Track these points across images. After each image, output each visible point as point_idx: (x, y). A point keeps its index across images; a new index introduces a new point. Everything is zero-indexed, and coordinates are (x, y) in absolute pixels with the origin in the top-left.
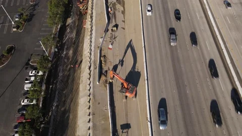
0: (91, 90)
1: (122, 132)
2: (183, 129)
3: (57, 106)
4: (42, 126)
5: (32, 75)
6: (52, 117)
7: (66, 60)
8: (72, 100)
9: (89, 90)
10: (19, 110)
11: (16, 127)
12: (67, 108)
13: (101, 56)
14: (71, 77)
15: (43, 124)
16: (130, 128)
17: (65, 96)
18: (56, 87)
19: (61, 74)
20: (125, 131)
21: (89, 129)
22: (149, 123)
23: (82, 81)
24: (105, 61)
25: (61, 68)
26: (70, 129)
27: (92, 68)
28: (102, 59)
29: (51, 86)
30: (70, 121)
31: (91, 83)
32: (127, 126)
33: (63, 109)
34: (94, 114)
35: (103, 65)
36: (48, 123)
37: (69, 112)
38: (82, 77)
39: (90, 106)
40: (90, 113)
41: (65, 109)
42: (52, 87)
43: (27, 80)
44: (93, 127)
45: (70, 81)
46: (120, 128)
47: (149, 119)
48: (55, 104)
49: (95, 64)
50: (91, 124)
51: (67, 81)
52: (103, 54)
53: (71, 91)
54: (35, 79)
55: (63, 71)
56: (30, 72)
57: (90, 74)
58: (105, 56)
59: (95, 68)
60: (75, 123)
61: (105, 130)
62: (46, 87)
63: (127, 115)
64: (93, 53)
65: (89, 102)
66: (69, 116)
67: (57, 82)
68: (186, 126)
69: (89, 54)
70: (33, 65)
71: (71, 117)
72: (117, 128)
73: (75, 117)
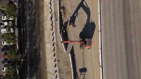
0: (55, 40)
1: (81, 74)
2: (125, 72)
3: (30, 45)
4: (22, 60)
5: (4, 20)
6: (28, 54)
7: (30, 5)
8: (40, 40)
9: (53, 40)
10: (2, 50)
11: (3, 62)
12: (38, 47)
13: (60, 8)
14: (37, 20)
15: (22, 59)
16: (87, 71)
17: (35, 38)
18: (26, 29)
19: (28, 18)
20: (83, 73)
21: (56, 72)
22: (101, 69)
23: (46, 28)
24: (64, 13)
25: (27, 12)
26: (42, 61)
27: (53, 19)
28: (62, 11)
29: (22, 29)
30: (41, 56)
31: (54, 34)
32: (84, 70)
33: (35, 48)
34: (58, 61)
35: (63, 17)
36: (26, 58)
37: (40, 50)
38: (46, 24)
39: (55, 53)
40: (55, 59)
41: (36, 48)
42: (24, 30)
43: (2, 24)
44: (59, 70)
45: (36, 24)
46: (79, 71)
47: (101, 65)
48: (28, 44)
49: (56, 16)
50: (57, 68)
51: (34, 24)
52: (62, 5)
53: (39, 33)
54: (8, 23)
55: (29, 15)
56: (3, 17)
57: (52, 25)
58: (63, 7)
59: (56, 20)
60: (45, 58)
61: (68, 73)
62: (18, 30)
63: (84, 61)
64: (53, 4)
65: (54, 50)
66: (40, 53)
67: (26, 25)
68: (128, 69)
69: (49, 4)
70: (3, 10)
71: (41, 53)
72: (77, 72)
73: (44, 53)
